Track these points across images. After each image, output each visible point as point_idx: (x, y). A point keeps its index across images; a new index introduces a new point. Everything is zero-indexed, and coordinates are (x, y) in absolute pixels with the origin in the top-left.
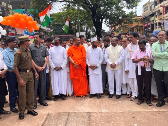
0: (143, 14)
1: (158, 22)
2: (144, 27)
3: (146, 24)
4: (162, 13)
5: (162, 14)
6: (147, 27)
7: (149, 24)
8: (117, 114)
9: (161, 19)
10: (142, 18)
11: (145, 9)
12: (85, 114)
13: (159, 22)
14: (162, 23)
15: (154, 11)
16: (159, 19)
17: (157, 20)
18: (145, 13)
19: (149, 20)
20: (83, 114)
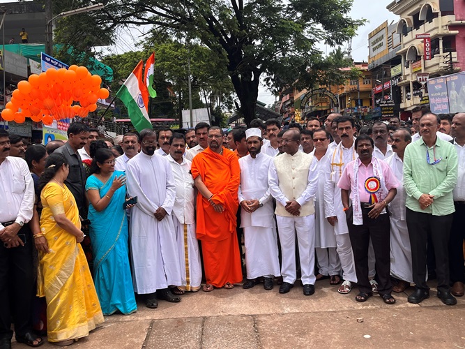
0: (369, 58)
1: (411, 79)
2: (373, 95)
3: (378, 85)
4: (422, 55)
5: (422, 57)
6: (383, 94)
7: (386, 86)
8: (322, 315)
9: (418, 73)
10: (366, 68)
11: (374, 43)
12: (245, 318)
13: (414, 80)
14: (423, 83)
15: (400, 49)
16: (416, 72)
17: (409, 75)
18: (374, 54)
19: (386, 75)
20: (240, 320)
